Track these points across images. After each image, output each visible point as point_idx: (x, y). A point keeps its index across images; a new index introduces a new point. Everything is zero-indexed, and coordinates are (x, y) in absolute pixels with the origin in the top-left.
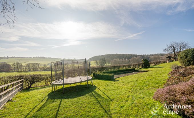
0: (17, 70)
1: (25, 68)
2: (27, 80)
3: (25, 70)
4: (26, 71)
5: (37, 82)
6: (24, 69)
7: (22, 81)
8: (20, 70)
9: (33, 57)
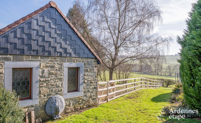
0: (157, 73)
1: (166, 71)
2: (165, 82)
3: (166, 74)
4: (166, 76)
5: (171, 84)
6: (164, 72)
7: (163, 82)
8: (160, 74)
9: (174, 55)
